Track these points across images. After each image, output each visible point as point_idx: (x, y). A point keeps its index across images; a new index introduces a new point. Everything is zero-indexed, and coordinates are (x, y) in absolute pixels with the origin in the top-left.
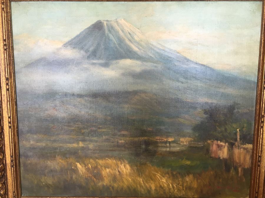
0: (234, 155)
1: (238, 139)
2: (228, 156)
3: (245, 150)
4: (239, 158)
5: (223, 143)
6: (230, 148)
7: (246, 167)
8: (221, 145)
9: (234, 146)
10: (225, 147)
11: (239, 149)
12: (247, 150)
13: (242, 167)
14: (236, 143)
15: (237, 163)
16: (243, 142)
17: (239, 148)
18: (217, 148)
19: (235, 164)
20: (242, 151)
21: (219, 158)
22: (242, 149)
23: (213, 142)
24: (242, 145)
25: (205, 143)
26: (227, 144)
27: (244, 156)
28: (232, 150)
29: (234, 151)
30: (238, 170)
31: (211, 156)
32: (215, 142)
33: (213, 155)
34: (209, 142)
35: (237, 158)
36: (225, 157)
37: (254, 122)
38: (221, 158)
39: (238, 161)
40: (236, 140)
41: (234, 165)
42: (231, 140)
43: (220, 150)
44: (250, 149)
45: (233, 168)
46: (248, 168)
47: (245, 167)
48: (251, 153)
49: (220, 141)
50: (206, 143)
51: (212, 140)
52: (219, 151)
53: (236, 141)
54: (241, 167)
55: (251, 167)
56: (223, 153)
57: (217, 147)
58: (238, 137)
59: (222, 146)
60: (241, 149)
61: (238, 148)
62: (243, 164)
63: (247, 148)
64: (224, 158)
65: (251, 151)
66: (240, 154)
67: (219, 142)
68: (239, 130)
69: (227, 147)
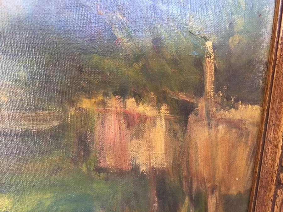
0: (192, 151)
1: (209, 87)
2: (171, 159)
3: (234, 131)
4: (211, 160)
5: (148, 108)
6: (177, 127)
7: (234, 191)
8: (139, 115)
9: (191, 117)
10: (155, 124)
11: (210, 128)
12: (240, 129)
13: (220, 191)
14: (201, 105)
15: (202, 181)
16: (229, 98)
17: (213, 122)
18: (125, 131)
19: (195, 186)
20: (220, 135)
21: (136, 169)
22: (220, 127)
23: (103, 103)
24: (222, 111)
25: (66, 111)
26: (164, 108)
27: (230, 152)
28: (185, 131)
29: (193, 135)
30: (206, 204)
31: (102, 165)
32: (114, 103)
33: (109, 161)
34: (86, 104)
35: (201, 163)
36: (159, 161)
37: (272, 11)
38: (143, 169)
39: (205, 174)
40: (200, 90)
41: (191, 188)
42: (181, 90)
43: (138, 135)
44: (253, 124)
45: (187, 199)
46: (239, 194)
47: (231, 192)
48: (251, 140)
49: (133, 100)
50: (72, 111)
51: (100, 98)
52: (134, 141)
53: (201, 96)
54: (217, 193)
55: (251, 189)
56: (150, 147)
57: (124, 126)
58: (210, 77)
59: (143, 119)
60: (217, 125)
61: (206, 122)
62: (223, 180)
63: (241, 120)
64: (153, 168)
65: (253, 130)
66: (212, 146)
67: (131, 102)
68: (214, 47)
69: (163, 122)
